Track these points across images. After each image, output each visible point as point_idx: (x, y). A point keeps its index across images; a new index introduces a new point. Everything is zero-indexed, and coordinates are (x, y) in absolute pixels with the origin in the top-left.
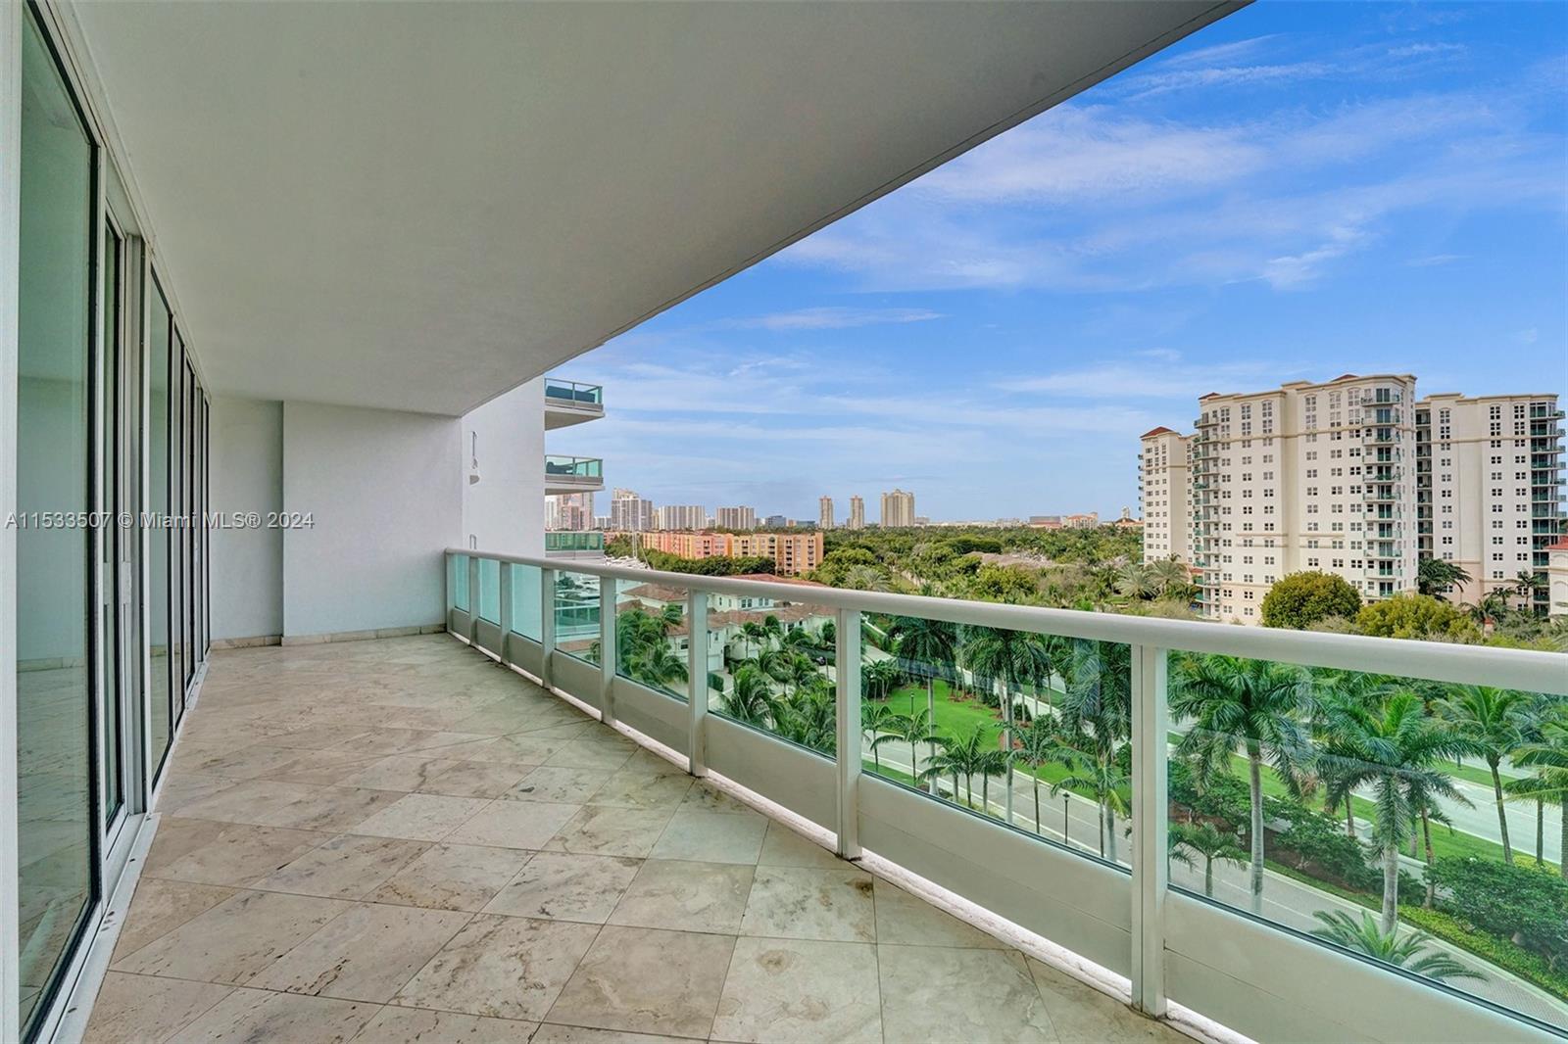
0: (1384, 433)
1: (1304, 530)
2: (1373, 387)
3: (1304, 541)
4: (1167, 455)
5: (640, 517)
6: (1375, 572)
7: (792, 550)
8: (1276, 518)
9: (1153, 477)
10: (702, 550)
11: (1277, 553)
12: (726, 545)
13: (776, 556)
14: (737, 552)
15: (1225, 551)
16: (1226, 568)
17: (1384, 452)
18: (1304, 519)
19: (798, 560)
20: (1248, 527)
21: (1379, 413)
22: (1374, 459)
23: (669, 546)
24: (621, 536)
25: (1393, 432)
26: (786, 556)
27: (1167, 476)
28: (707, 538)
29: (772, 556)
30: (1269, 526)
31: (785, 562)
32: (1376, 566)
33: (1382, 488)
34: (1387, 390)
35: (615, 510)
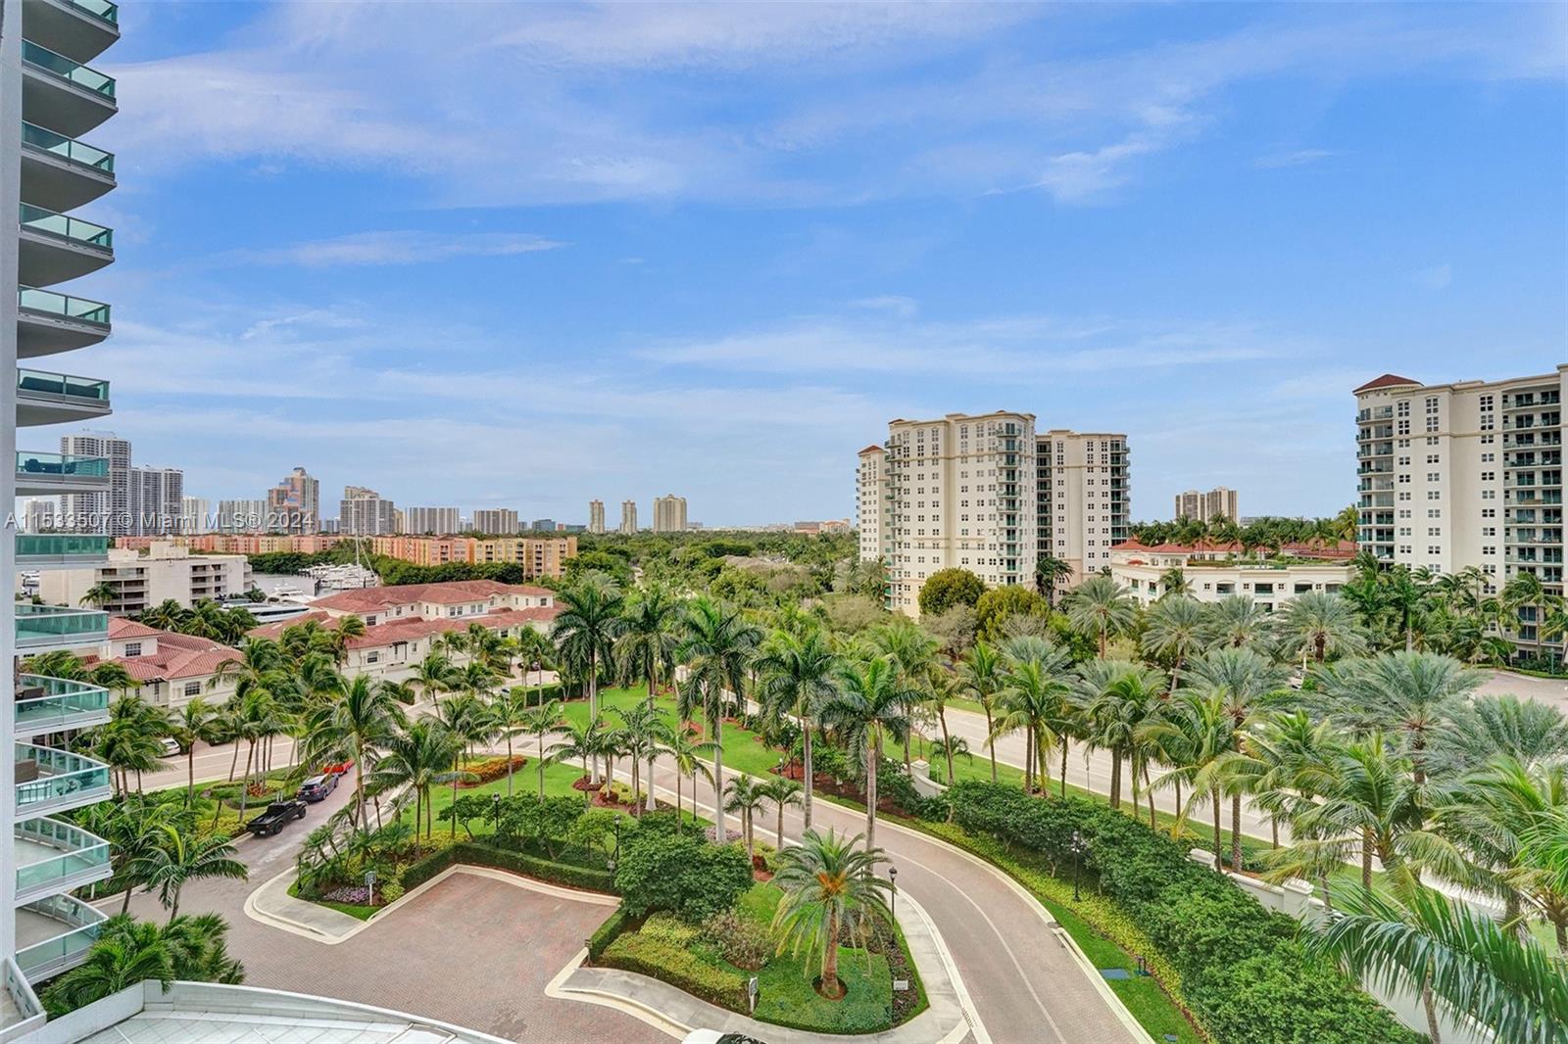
0: (1011, 459)
1: (959, 535)
2: (1004, 422)
3: (959, 544)
4: (877, 470)
5: (378, 519)
6: (1004, 568)
7: (542, 556)
8: (940, 525)
9: (866, 489)
10: (439, 556)
11: (940, 553)
12: (467, 550)
13: (524, 561)
14: (480, 557)
15: (906, 552)
16: (907, 567)
17: (1011, 474)
18: (959, 525)
19: (549, 565)
20: (921, 532)
21: (1008, 442)
22: (1004, 479)
23: (403, 553)
24: (345, 540)
25: (1017, 458)
26: (535, 561)
27: (877, 488)
28: (444, 543)
29: (519, 562)
30: (936, 532)
31: (535, 567)
32: (1005, 562)
33: (1008, 501)
34: (1013, 425)
35: (345, 511)
